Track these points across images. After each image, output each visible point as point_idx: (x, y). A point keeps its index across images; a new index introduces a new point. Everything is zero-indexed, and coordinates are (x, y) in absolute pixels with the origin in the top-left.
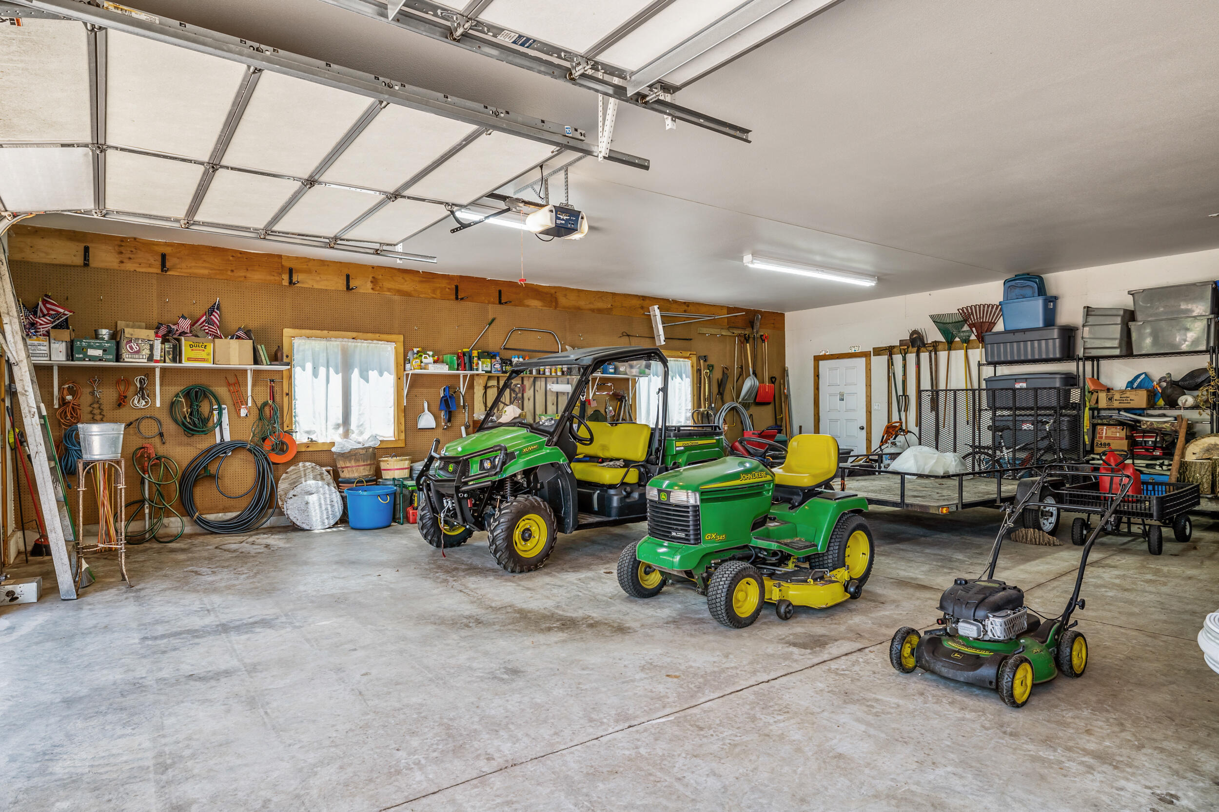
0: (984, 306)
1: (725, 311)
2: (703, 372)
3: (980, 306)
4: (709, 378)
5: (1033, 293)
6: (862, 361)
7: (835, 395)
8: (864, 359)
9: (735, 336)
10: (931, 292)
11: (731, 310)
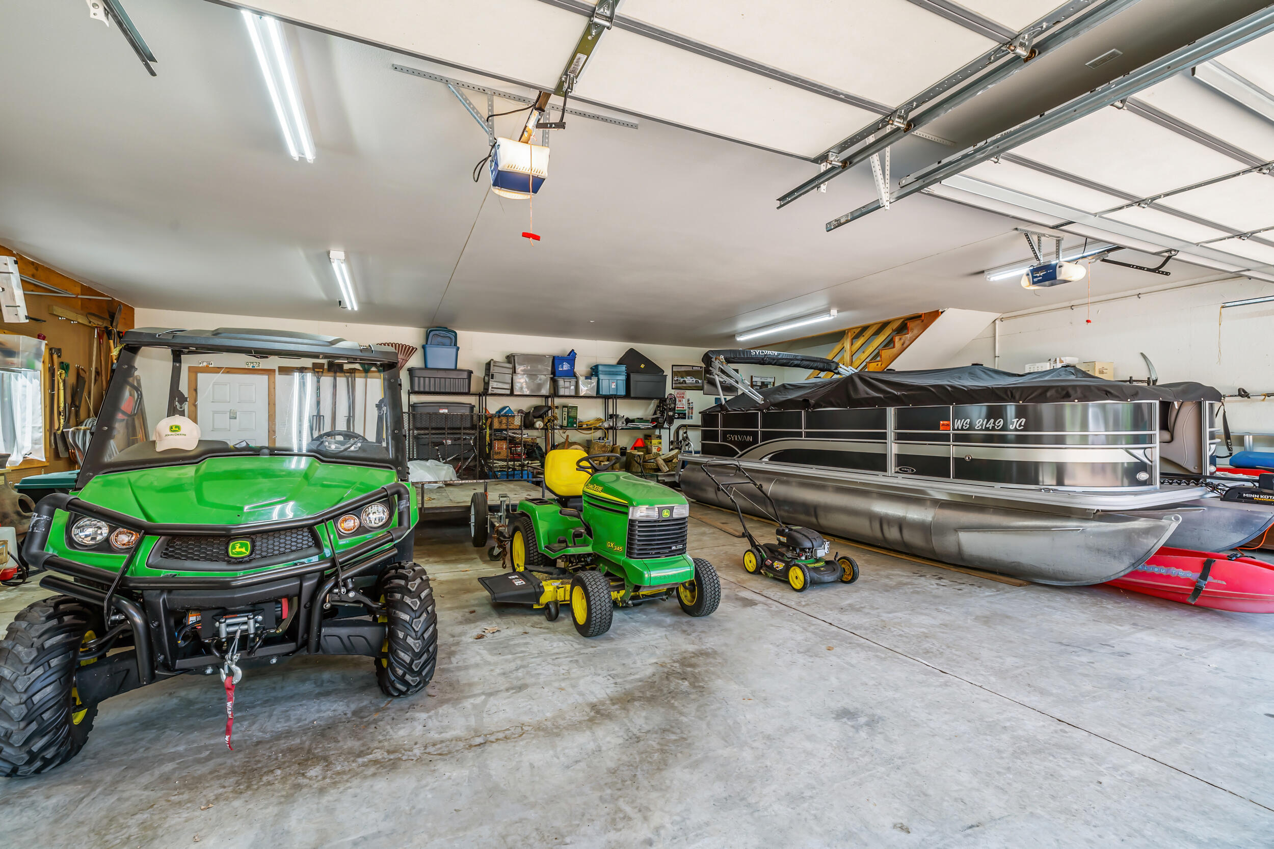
0: (403, 346)
1: (78, 290)
2: (58, 373)
3: (399, 345)
4: (64, 381)
5: (451, 343)
6: (265, 378)
7: (225, 413)
8: (266, 377)
9: (94, 328)
10: (348, 324)
11: (87, 290)
